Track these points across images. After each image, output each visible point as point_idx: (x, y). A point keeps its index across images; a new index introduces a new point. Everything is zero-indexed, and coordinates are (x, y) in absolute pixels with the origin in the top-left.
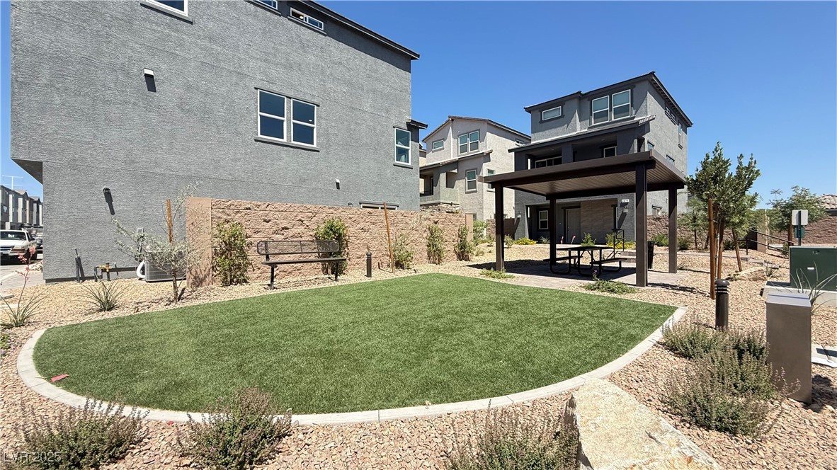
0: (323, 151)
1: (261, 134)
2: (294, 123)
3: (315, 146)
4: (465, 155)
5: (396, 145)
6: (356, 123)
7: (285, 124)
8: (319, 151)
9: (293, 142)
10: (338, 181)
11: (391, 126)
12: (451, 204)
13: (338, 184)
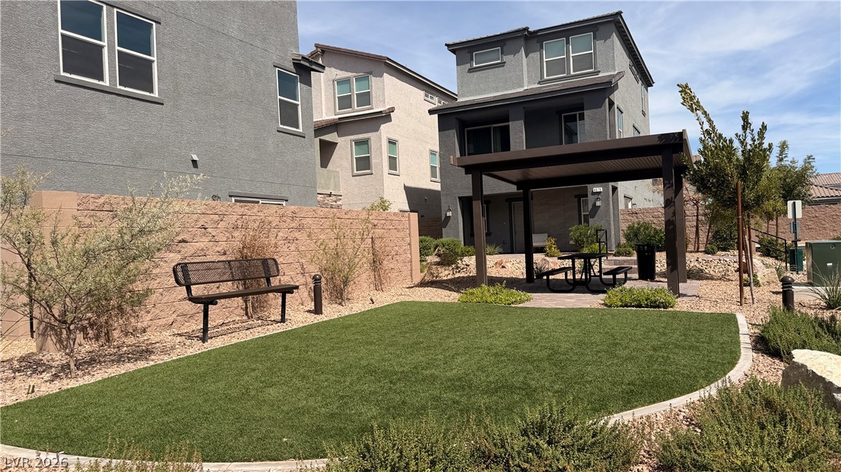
0: (168, 104)
1: (64, 71)
2: (119, 52)
3: (156, 94)
4: (347, 113)
5: (279, 97)
6: (219, 57)
7: (105, 51)
8: (163, 104)
9: (119, 87)
10: (195, 158)
11: (271, 64)
12: (330, 195)
13: (194, 162)
